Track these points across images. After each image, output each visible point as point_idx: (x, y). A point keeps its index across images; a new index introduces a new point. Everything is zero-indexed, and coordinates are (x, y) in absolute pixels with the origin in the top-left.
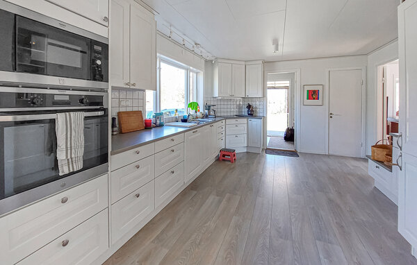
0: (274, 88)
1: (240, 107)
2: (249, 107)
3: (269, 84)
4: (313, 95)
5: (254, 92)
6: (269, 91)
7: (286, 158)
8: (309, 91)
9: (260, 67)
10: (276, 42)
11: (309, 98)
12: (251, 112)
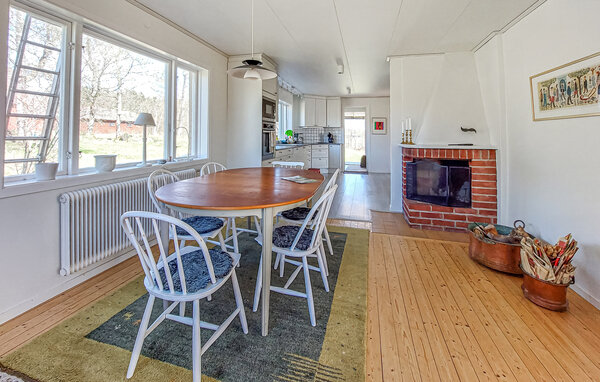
0: (352, 118)
1: (321, 136)
2: (330, 135)
3: (346, 114)
4: (379, 126)
5: (333, 123)
6: (346, 121)
7: (359, 176)
8: (376, 123)
9: (339, 102)
10: (349, 89)
11: (376, 128)
12: (331, 139)
